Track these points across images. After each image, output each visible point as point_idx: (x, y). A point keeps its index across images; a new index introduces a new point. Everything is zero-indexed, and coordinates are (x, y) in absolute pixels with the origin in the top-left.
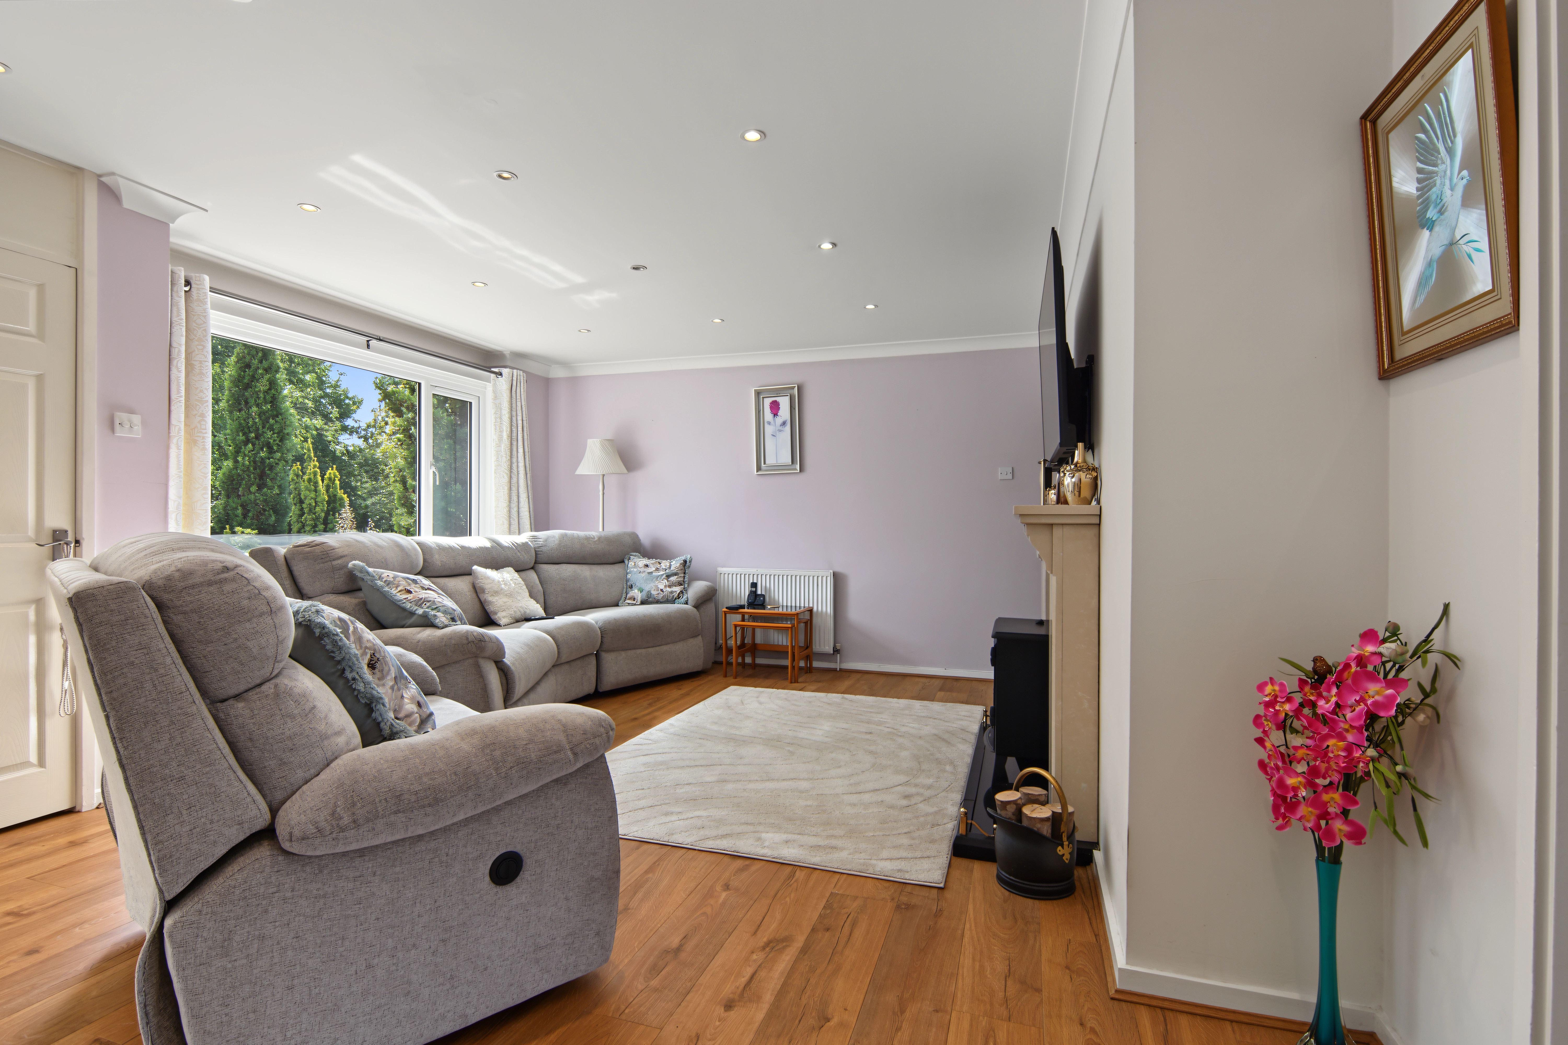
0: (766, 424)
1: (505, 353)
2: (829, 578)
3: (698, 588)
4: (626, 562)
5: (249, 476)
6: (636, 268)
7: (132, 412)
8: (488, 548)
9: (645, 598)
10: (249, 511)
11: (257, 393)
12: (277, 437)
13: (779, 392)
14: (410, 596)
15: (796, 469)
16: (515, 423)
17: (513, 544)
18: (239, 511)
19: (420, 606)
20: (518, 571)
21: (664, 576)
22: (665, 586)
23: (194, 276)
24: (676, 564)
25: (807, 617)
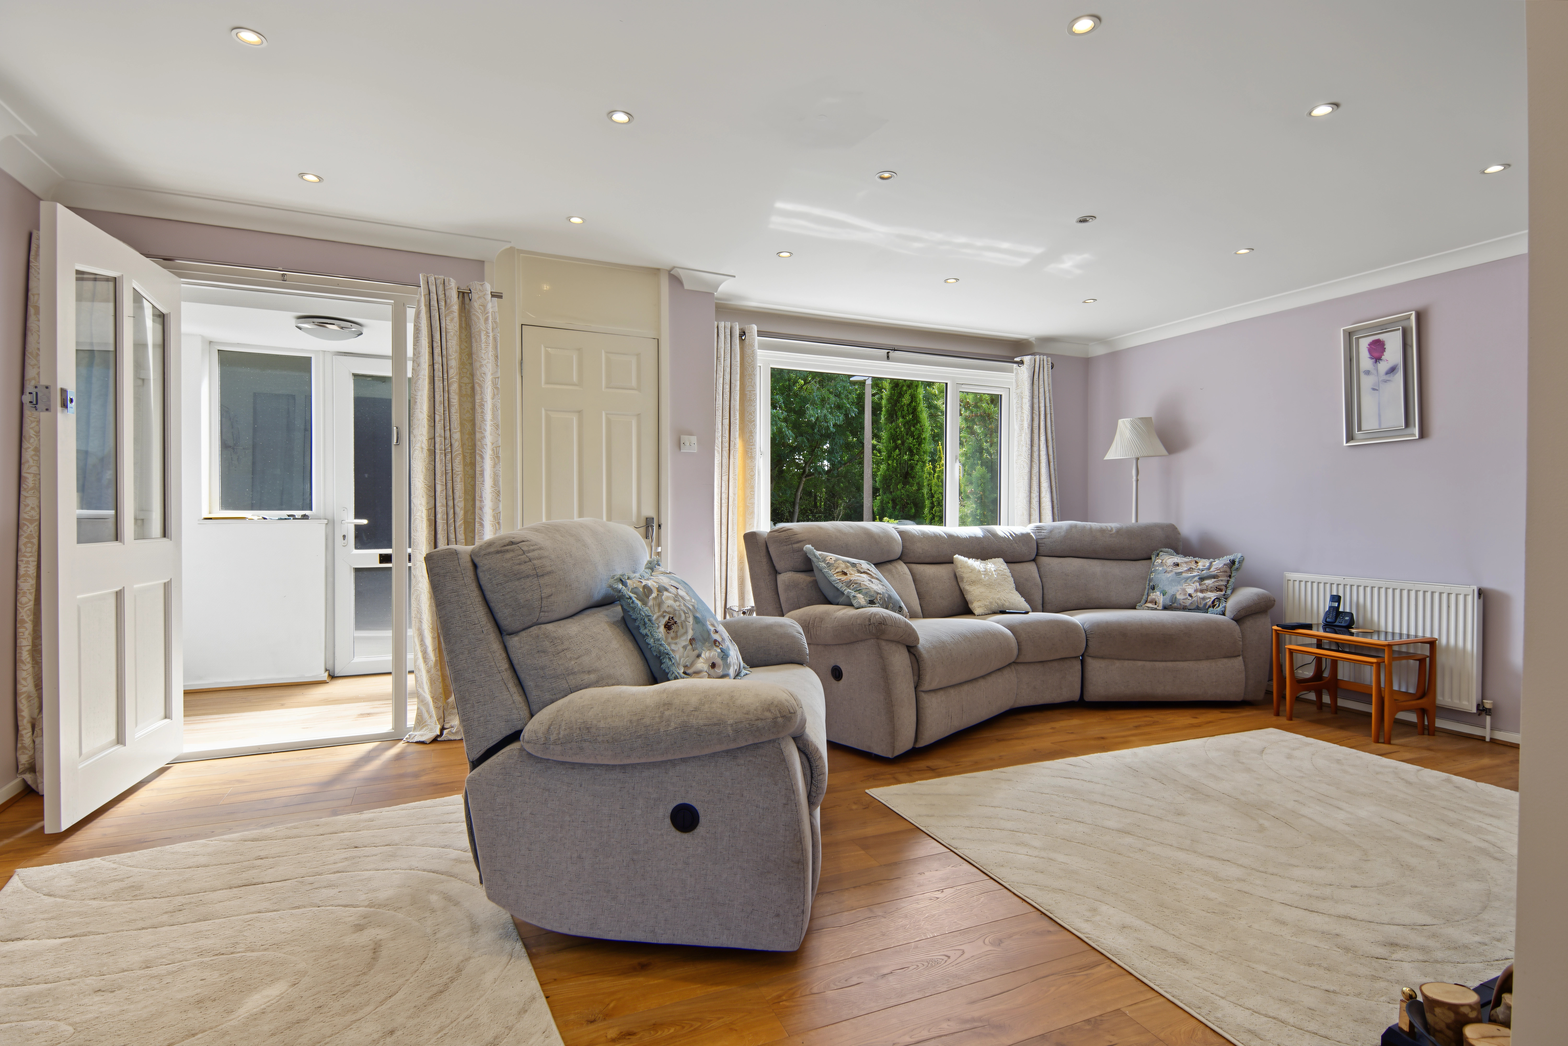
0: (1363, 376)
1: (1030, 340)
2: (1470, 598)
3: (1245, 595)
4: (1153, 558)
5: (897, 476)
6: (1083, 221)
7: (691, 434)
8: (980, 538)
9: (1168, 603)
10: (897, 505)
11: (902, 406)
12: (917, 442)
13: (1385, 327)
14: (844, 578)
15: (1414, 435)
16: (1037, 410)
17: (1011, 535)
18: (890, 505)
19: (849, 587)
20: (1007, 562)
21: (1196, 578)
22: (1196, 591)
23: (747, 327)
24: (1219, 564)
25: (1426, 650)
